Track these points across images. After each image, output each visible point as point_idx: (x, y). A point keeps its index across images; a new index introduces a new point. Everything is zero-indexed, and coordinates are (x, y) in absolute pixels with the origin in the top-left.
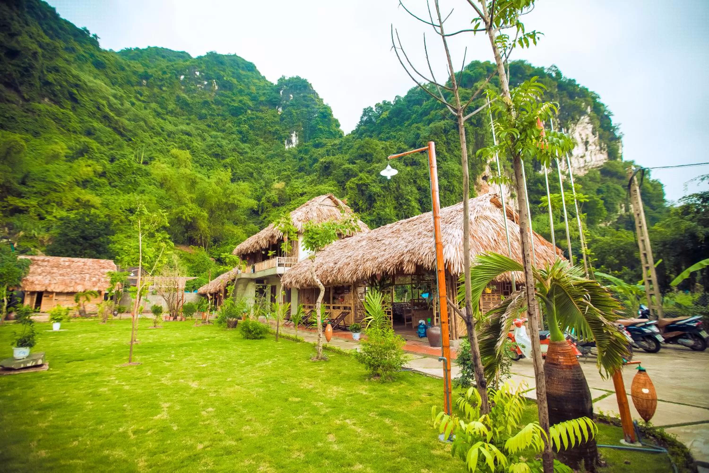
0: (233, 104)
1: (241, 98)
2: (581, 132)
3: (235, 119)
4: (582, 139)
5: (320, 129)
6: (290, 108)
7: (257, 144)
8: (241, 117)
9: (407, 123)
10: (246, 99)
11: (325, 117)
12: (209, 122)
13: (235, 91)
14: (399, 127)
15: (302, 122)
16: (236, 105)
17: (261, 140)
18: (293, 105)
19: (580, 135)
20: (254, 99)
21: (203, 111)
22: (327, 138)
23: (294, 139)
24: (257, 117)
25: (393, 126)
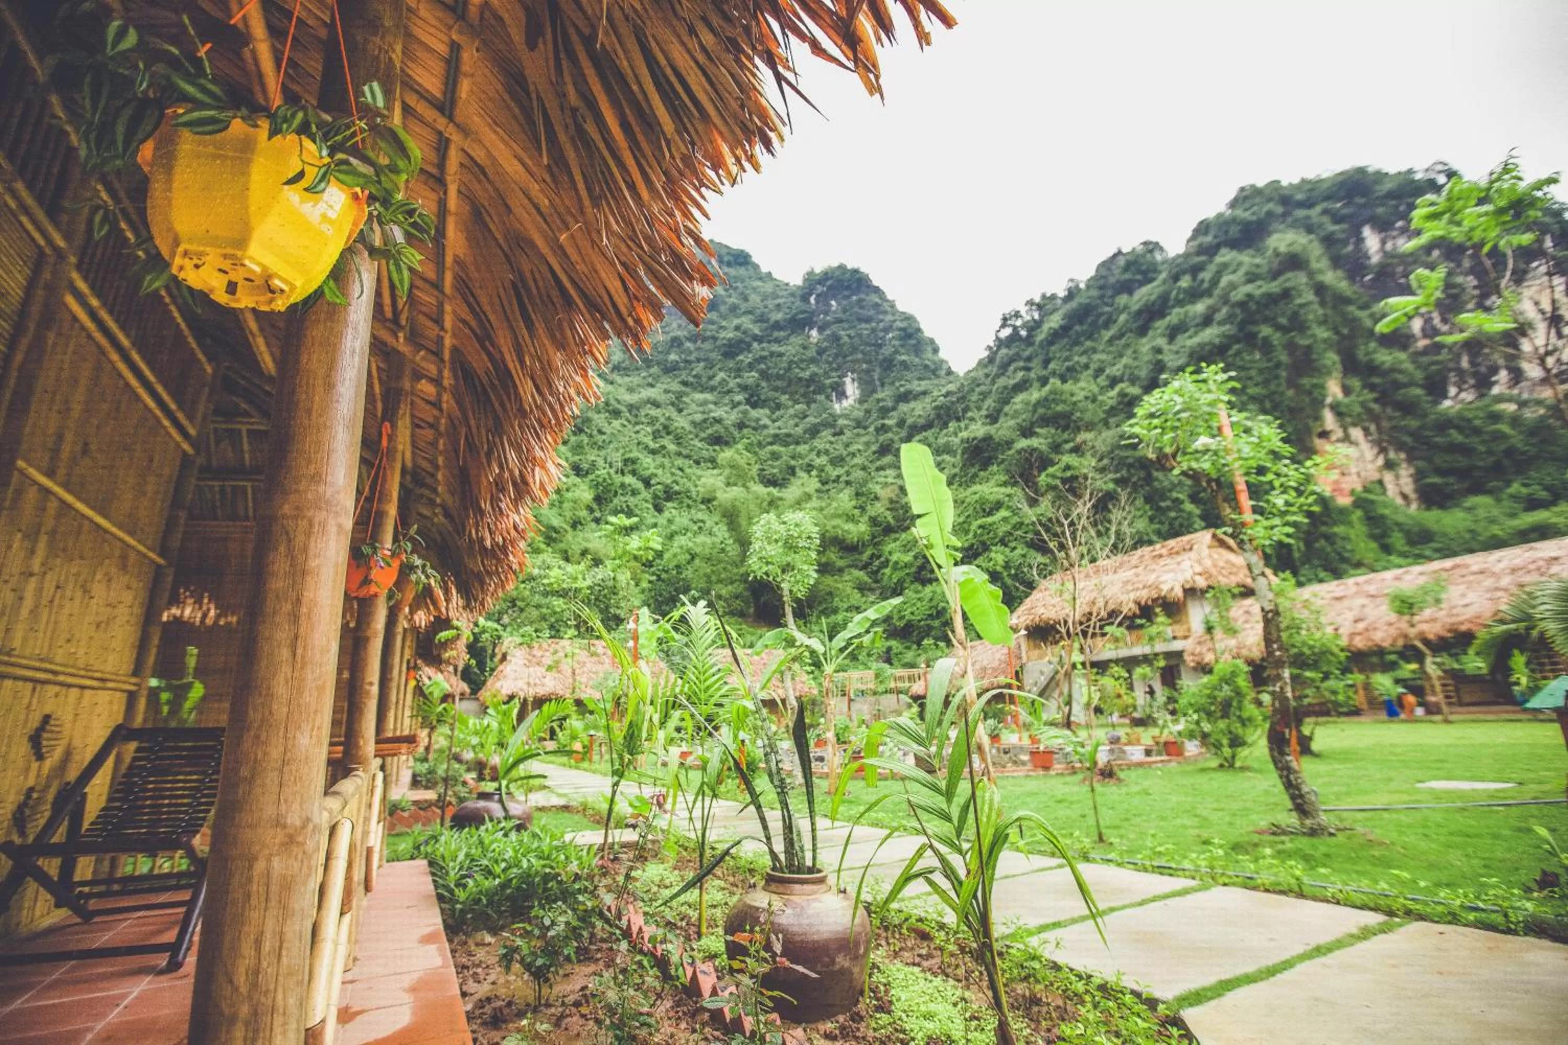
0: (723, 334)
1: (736, 322)
2: (1537, 297)
3: (731, 364)
4: (1542, 312)
5: (903, 363)
6: (834, 327)
7: (778, 407)
8: (741, 357)
9: (1107, 335)
10: (746, 322)
11: (910, 336)
12: (684, 376)
13: (723, 309)
14: (1089, 344)
15: (863, 352)
16: (731, 335)
17: (784, 398)
18: (839, 321)
19: (1537, 303)
20: (762, 319)
21: (673, 357)
22: (920, 379)
23: (852, 389)
24: (772, 354)
25: (1076, 343)
